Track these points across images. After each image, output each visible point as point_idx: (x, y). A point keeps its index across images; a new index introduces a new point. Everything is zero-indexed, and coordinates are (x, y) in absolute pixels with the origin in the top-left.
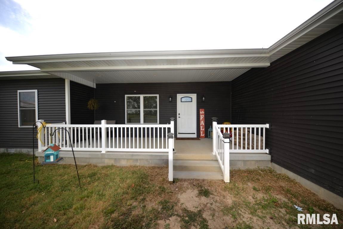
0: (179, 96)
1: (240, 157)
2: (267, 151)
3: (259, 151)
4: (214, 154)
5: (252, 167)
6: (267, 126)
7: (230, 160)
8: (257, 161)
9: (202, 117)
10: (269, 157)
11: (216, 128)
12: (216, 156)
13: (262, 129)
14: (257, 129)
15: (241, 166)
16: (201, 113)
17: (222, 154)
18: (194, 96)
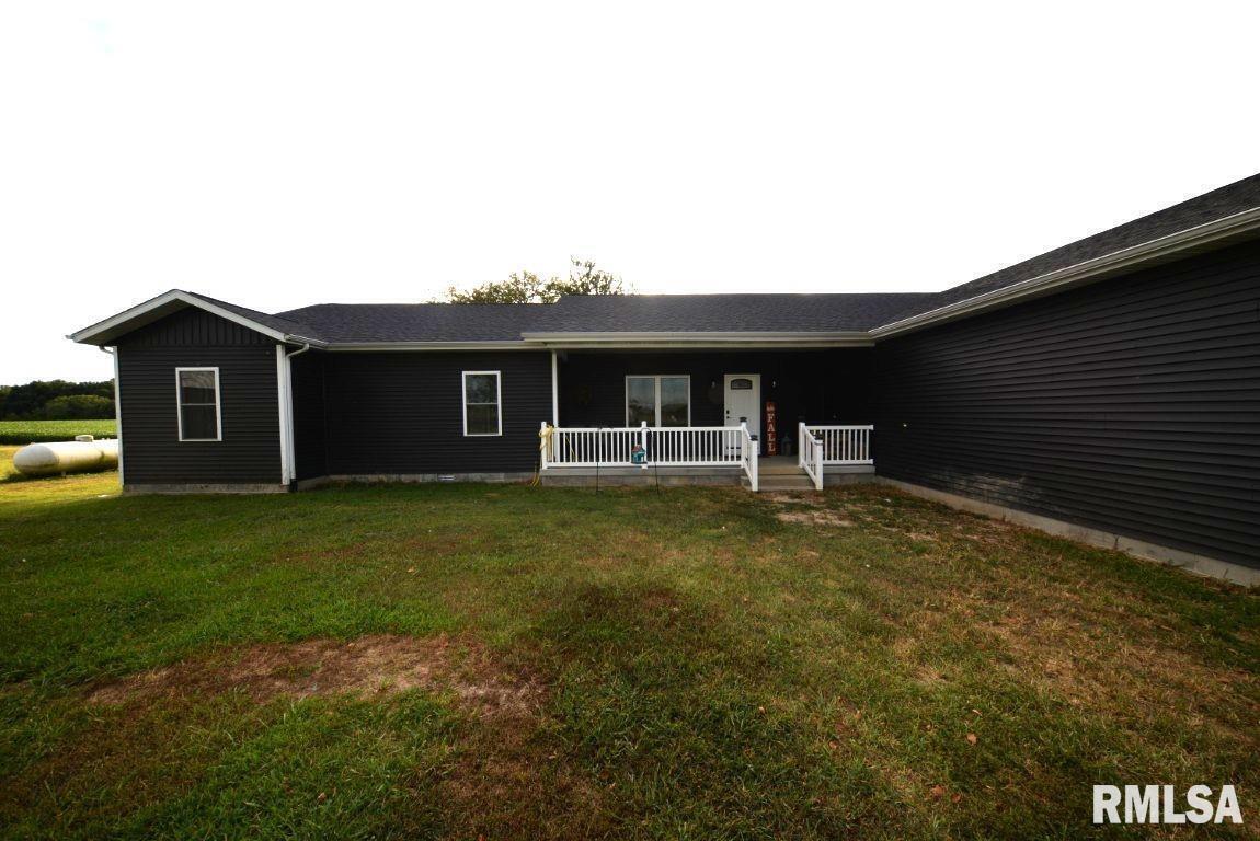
0: (728, 378)
1: (836, 470)
2: (871, 461)
3: (861, 461)
4: (801, 466)
5: (851, 481)
6: (871, 427)
7: (824, 475)
8: (858, 474)
9: (770, 417)
10: (873, 469)
11: (804, 431)
12: (803, 469)
13: (865, 431)
14: (853, 431)
15: (837, 481)
16: (768, 409)
17: (813, 467)
18: (756, 379)
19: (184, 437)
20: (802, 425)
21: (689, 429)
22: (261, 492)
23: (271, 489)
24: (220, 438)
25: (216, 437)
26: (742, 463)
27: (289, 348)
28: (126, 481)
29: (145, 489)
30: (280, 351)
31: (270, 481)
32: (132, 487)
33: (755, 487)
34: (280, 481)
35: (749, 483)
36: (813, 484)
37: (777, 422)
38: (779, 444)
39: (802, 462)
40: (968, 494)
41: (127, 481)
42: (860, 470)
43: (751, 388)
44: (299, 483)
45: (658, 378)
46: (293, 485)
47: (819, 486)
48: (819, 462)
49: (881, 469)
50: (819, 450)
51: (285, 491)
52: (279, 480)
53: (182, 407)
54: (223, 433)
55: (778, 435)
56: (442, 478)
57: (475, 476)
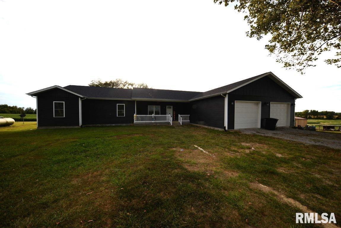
19: (55, 116)
20: (179, 115)
22: (74, 128)
23: (76, 127)
24: (64, 116)
25: (63, 116)
26: (170, 121)
28: (38, 126)
29: (43, 128)
30: (80, 99)
31: (77, 125)
32: (40, 127)
33: (171, 125)
34: (79, 125)
35: (171, 124)
36: (180, 124)
37: (175, 114)
38: (175, 118)
39: (179, 121)
40: (200, 124)
42: (188, 122)
43: (171, 108)
44: (83, 126)
45: (154, 106)
47: (181, 124)
48: (181, 121)
49: (191, 122)
50: (181, 119)
51: (80, 127)
53: (55, 110)
55: (175, 117)
56: (112, 125)
57: (119, 125)
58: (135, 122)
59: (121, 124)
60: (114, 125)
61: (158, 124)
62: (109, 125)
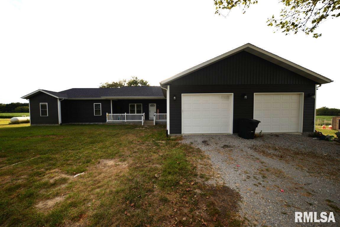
0: (150, 104)
9: (158, 112)
16: (158, 110)
18: (155, 104)
21: (130, 114)
22: (55, 125)
27: (60, 99)
29: (35, 125)
30: (58, 100)
31: (57, 124)
32: (32, 124)
33: (143, 125)
41: (31, 124)
43: (154, 106)
44: (62, 124)
45: (135, 104)
46: (61, 124)
47: (154, 124)
48: (154, 120)
51: (59, 125)
52: (58, 123)
53: (41, 110)
54: (48, 115)
56: (91, 123)
57: (96, 123)
58: (107, 121)
59: (98, 123)
60: (92, 123)
61: (131, 124)
62: (88, 123)
